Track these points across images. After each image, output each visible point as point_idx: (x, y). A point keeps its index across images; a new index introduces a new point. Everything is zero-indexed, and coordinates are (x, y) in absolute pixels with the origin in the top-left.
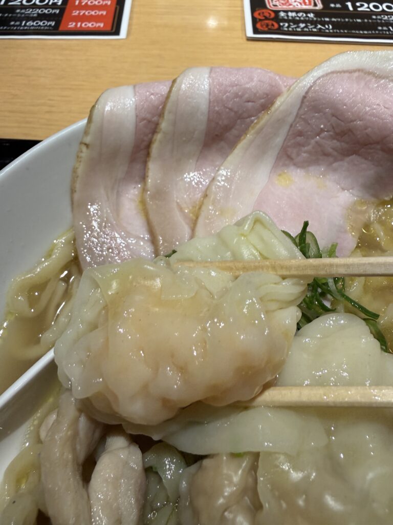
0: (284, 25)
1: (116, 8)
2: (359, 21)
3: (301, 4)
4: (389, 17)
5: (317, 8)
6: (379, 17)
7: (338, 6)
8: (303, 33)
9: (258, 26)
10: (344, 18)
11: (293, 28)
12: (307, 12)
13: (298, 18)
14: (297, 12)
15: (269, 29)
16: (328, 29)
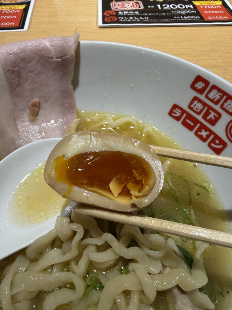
0: (121, 18)
1: (23, 14)
2: (164, 14)
3: (131, 7)
4: (181, 11)
5: (140, 9)
6: (175, 12)
7: (153, 7)
8: (131, 22)
9: (106, 20)
10: (155, 13)
11: (126, 20)
12: (134, 11)
13: (129, 15)
14: (129, 11)
15: (112, 21)
16: (146, 19)
